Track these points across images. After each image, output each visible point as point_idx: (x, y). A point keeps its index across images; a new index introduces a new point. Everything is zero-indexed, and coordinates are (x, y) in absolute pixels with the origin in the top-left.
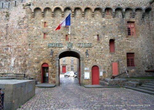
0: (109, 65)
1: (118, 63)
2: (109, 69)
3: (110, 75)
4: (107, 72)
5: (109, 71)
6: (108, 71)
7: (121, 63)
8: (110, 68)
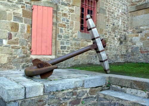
0: (20, 11)
1: (55, 12)
2: (15, 27)
3: (19, 54)
4: (5, 42)
5: (18, 36)
6: (10, 37)
7: (65, 15)
8: (20, 24)
